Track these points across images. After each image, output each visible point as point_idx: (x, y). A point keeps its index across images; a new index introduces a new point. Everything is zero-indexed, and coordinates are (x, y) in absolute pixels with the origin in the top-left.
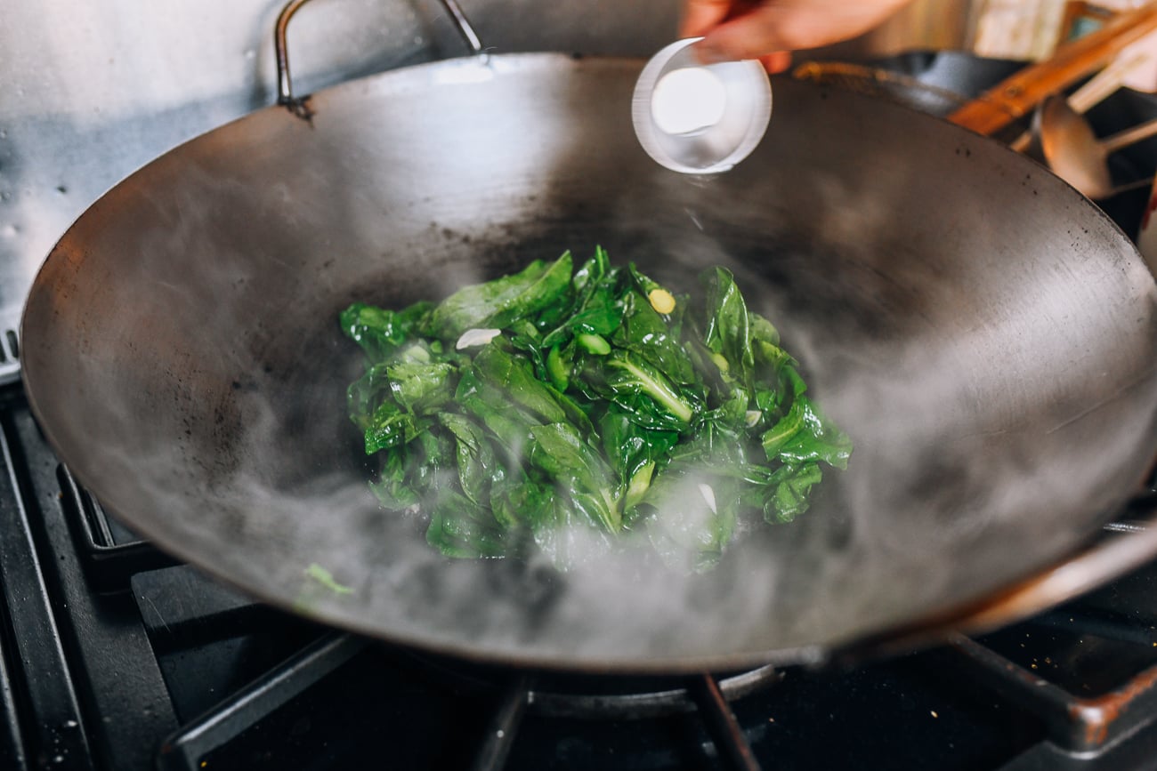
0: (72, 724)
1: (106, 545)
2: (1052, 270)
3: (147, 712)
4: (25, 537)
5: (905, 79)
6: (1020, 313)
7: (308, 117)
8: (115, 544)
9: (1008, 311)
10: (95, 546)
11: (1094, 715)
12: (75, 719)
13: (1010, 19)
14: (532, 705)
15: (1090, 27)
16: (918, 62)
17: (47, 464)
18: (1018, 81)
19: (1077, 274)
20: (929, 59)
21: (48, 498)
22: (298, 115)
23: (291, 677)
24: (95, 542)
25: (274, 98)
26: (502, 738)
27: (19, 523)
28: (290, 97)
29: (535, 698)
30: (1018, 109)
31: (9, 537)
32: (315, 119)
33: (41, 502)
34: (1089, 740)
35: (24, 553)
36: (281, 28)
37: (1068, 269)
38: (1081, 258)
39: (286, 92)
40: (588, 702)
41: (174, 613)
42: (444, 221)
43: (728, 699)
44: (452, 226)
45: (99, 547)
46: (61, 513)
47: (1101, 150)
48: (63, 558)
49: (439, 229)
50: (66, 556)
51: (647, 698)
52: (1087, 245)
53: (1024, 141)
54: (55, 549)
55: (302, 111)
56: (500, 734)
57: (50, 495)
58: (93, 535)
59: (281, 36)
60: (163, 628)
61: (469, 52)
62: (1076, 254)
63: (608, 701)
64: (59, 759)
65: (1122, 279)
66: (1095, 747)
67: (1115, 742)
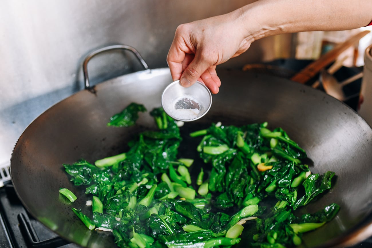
1: (36, 242)
4: (8, 241)
7: (95, 92)
8: (40, 241)
10: (34, 242)
15: (330, 47)
17: (13, 214)
18: (311, 66)
21: (15, 226)
22: (92, 92)
25: (83, 87)
27: (5, 236)
28: (89, 87)
30: (312, 74)
32: (97, 93)
33: (12, 228)
35: (8, 247)
39: (87, 85)
46: (19, 231)
47: (340, 85)
48: (22, 247)
50: (23, 246)
53: (316, 84)
54: (19, 244)
57: (15, 225)
58: (32, 238)
61: (144, 69)
65: (359, 128)
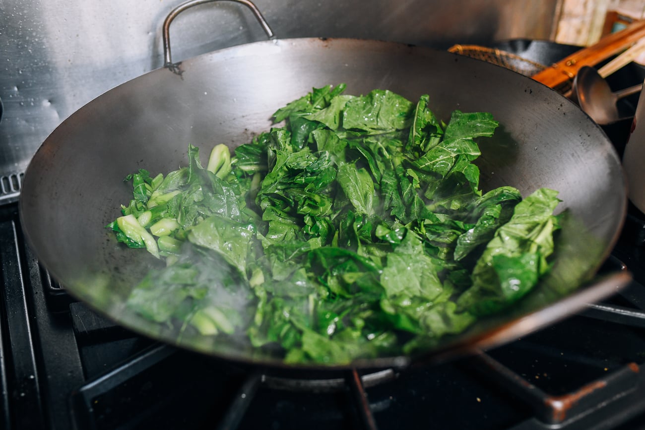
0: (32, 377)
1: (59, 288)
2: (571, 157)
3: (69, 374)
5: (511, 55)
6: (552, 179)
7: (180, 73)
9: (547, 179)
11: (558, 405)
12: (34, 375)
13: (576, 22)
14: (265, 383)
15: (620, 27)
16: (520, 45)
18: (573, 58)
19: (582, 159)
20: (527, 44)
21: (33, 262)
22: (175, 72)
23: (142, 361)
24: (52, 286)
25: (163, 63)
26: (245, 398)
28: (170, 63)
29: (266, 379)
31: (11, 280)
32: (184, 74)
33: (29, 264)
34: (556, 418)
36: (166, 27)
37: (579, 156)
38: (585, 151)
39: (168, 61)
40: (293, 383)
41: (91, 324)
42: (251, 128)
43: (366, 386)
44: (255, 131)
45: (53, 288)
46: (38, 270)
47: (615, 97)
48: (37, 293)
49: (249, 132)
50: (39, 292)
51: (323, 383)
52: (588, 143)
54: (33, 288)
55: (177, 70)
56: (244, 396)
57: (34, 260)
58: (51, 282)
59: (166, 31)
60: (84, 332)
62: (583, 148)
63: (303, 383)
64: (23, 394)
66: (560, 422)
67: (571, 421)
